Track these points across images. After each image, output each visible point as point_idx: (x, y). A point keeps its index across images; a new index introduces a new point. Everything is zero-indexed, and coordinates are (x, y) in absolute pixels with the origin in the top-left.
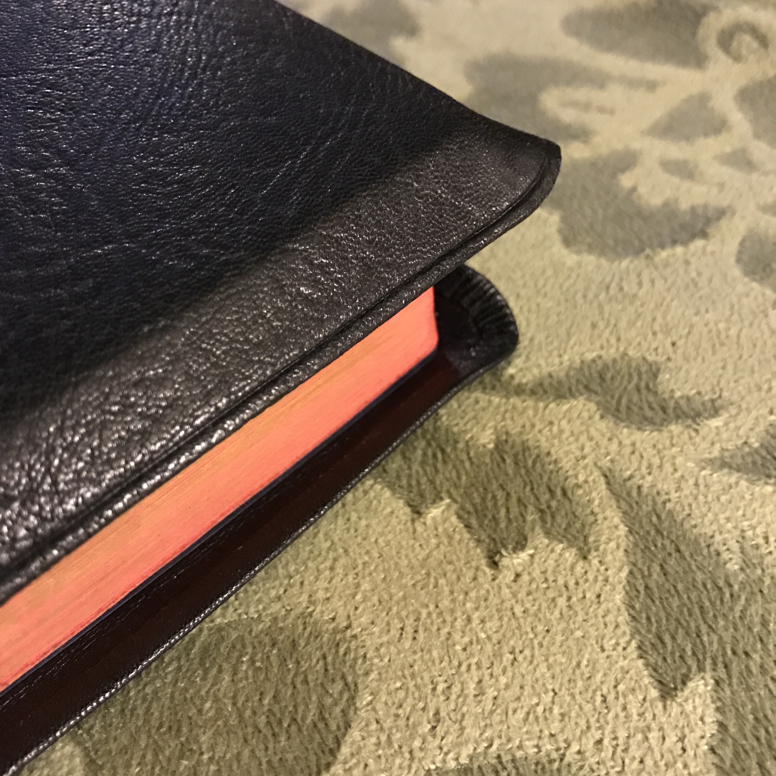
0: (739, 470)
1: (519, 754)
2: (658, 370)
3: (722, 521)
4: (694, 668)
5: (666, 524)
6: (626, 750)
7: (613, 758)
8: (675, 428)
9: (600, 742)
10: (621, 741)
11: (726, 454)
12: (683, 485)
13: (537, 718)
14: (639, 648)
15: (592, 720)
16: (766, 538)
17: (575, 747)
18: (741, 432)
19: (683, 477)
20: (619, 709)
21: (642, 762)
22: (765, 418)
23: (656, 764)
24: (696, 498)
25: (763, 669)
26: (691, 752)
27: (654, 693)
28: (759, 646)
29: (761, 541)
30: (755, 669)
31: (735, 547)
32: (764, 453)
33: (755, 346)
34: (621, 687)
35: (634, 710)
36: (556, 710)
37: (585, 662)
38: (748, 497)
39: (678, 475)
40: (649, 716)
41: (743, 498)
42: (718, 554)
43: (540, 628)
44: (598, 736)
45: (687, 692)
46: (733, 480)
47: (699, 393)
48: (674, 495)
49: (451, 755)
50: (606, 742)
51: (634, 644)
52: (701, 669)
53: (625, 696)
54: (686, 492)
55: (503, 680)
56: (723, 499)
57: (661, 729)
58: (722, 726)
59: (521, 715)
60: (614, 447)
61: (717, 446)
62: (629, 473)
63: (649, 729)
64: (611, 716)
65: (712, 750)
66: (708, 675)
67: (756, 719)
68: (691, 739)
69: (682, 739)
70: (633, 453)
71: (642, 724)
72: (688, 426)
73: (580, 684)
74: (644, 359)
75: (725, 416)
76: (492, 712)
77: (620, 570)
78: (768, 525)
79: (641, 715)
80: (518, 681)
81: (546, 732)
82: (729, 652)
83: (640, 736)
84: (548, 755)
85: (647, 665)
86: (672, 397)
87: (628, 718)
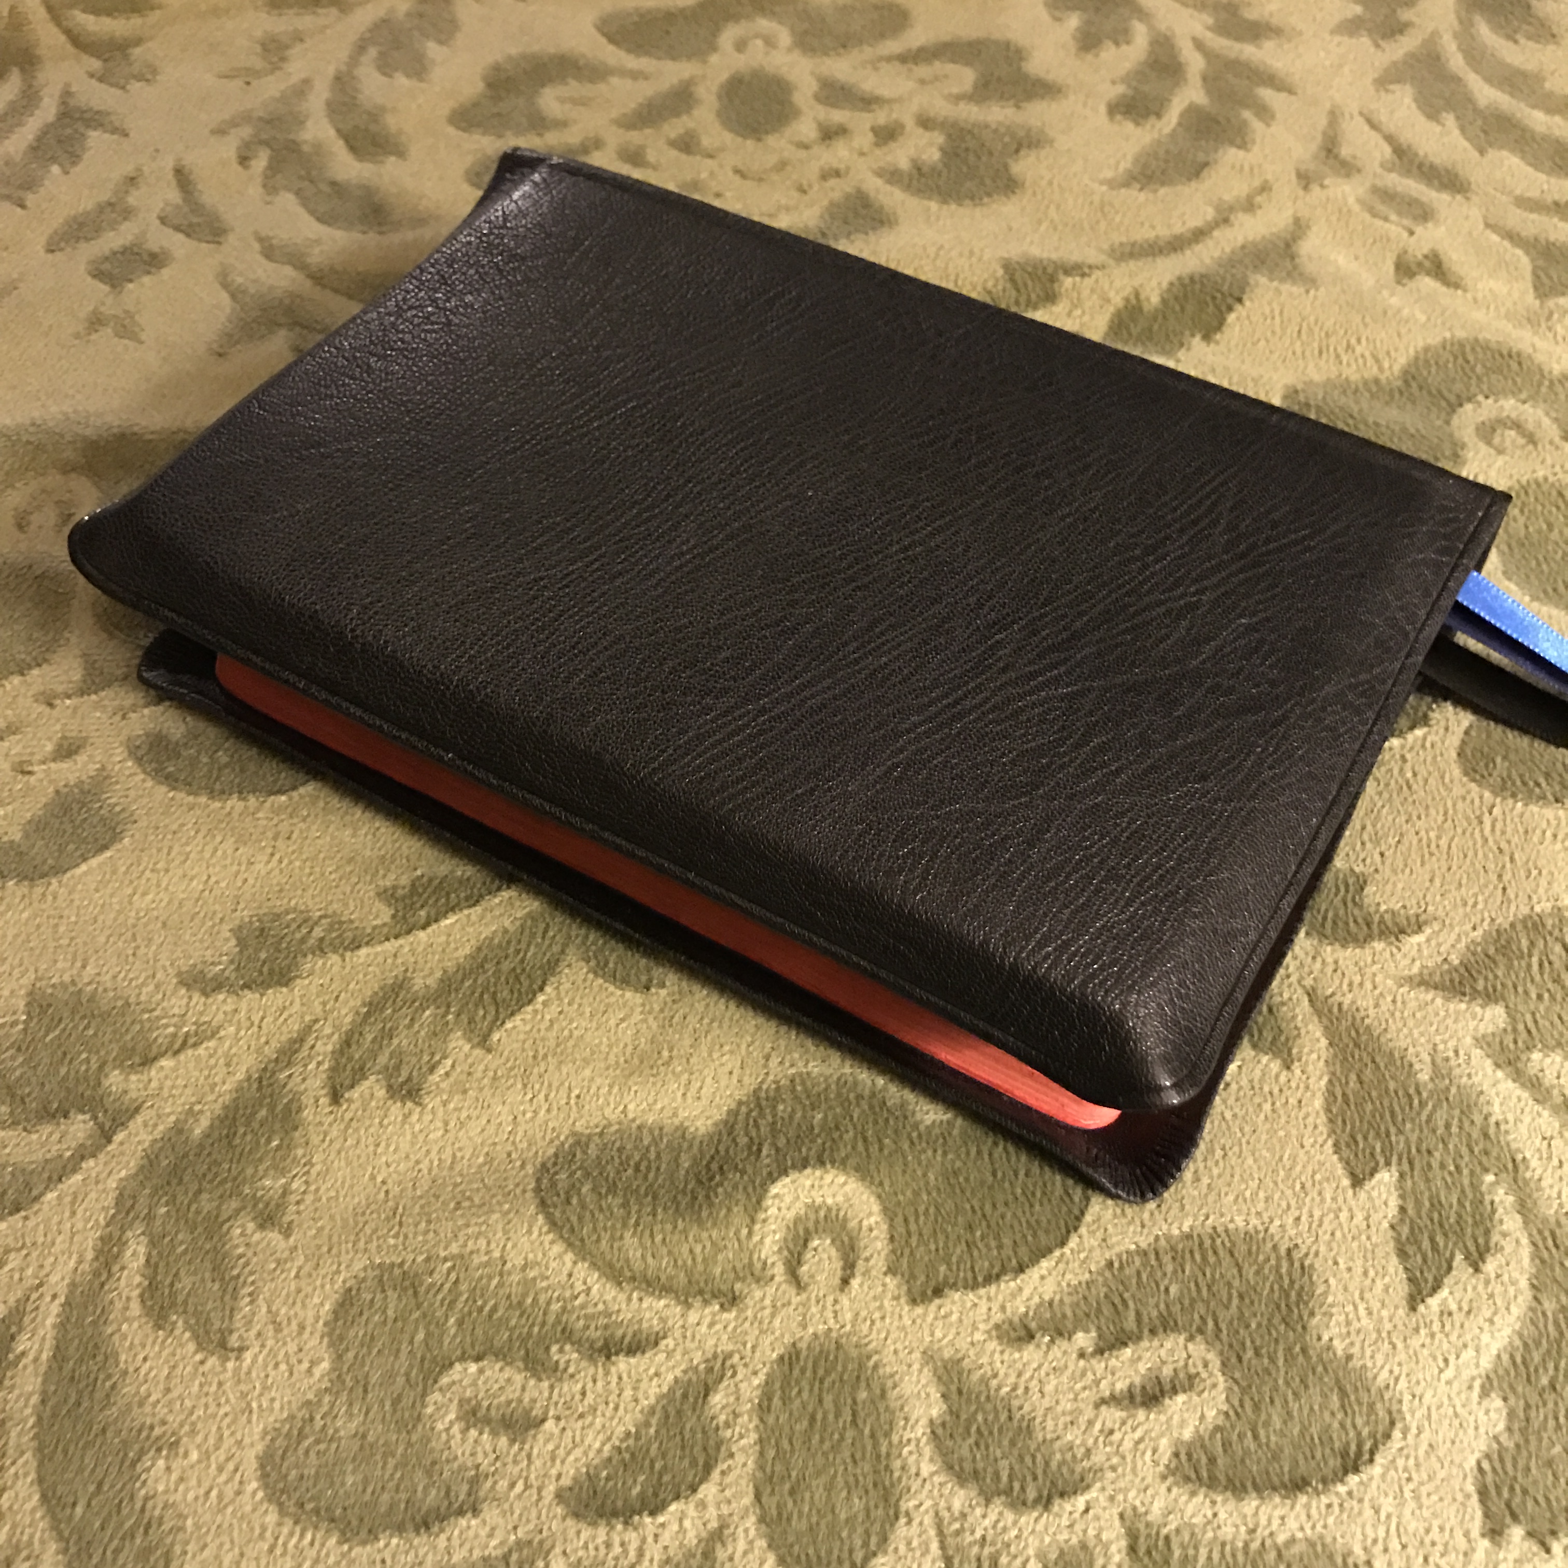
0: (1436, 988)
1: (1231, 1226)
2: (1365, 882)
3: (1416, 1035)
4: (1382, 1161)
5: (1364, 1038)
6: (1320, 1225)
7: (1309, 1230)
8: (1378, 945)
9: (1298, 1219)
10: (1316, 1218)
11: (1425, 971)
12: (1381, 1002)
13: (1245, 1200)
14: (1335, 1145)
15: (1293, 1203)
16: (1456, 1052)
17: (1277, 1222)
18: (1442, 949)
19: (1381, 994)
20: (1315, 1195)
21: (1333, 1234)
22: (1467, 935)
23: (1344, 1236)
24: (1393, 1015)
25: (1443, 1166)
26: (1374, 1229)
27: (1346, 1182)
28: (1441, 1146)
29: (1451, 1054)
30: (1435, 1164)
31: (1427, 1059)
32: (1462, 970)
33: (1465, 856)
34: (1318, 1177)
35: (1328, 1196)
36: (1262, 1194)
37: (1286, 1156)
38: (1442, 1013)
39: (1377, 992)
40: (1340, 1199)
41: (1437, 1014)
42: (1411, 1065)
43: (1247, 1129)
44: (1297, 1214)
45: (1374, 1181)
46: (1429, 996)
47: (1404, 907)
48: (1372, 1012)
49: (1175, 1225)
50: (1303, 1219)
51: (1330, 1142)
52: (1388, 1164)
53: (1320, 1183)
54: (1384, 1008)
55: (1215, 1171)
56: (1418, 1015)
57: (1350, 1210)
58: (1402, 1210)
59: (1231, 1198)
60: (1318, 965)
61: (1418, 964)
62: (1330, 991)
63: (1340, 1210)
64: (1308, 1200)
65: (1392, 1227)
66: (1394, 1168)
67: (1432, 1205)
68: (1375, 1218)
69: (1367, 1218)
70: (1335, 971)
71: (1334, 1206)
72: (1391, 943)
73: (1282, 1173)
74: (1352, 870)
75: (1428, 931)
76: (1206, 1195)
77: (1320, 1078)
78: (1459, 1040)
79: (1334, 1199)
80: (1228, 1171)
81: (1253, 1210)
82: (1414, 1150)
83: (1332, 1216)
84: (1255, 1228)
85: (1341, 1159)
86: (1377, 911)
87: (1323, 1201)
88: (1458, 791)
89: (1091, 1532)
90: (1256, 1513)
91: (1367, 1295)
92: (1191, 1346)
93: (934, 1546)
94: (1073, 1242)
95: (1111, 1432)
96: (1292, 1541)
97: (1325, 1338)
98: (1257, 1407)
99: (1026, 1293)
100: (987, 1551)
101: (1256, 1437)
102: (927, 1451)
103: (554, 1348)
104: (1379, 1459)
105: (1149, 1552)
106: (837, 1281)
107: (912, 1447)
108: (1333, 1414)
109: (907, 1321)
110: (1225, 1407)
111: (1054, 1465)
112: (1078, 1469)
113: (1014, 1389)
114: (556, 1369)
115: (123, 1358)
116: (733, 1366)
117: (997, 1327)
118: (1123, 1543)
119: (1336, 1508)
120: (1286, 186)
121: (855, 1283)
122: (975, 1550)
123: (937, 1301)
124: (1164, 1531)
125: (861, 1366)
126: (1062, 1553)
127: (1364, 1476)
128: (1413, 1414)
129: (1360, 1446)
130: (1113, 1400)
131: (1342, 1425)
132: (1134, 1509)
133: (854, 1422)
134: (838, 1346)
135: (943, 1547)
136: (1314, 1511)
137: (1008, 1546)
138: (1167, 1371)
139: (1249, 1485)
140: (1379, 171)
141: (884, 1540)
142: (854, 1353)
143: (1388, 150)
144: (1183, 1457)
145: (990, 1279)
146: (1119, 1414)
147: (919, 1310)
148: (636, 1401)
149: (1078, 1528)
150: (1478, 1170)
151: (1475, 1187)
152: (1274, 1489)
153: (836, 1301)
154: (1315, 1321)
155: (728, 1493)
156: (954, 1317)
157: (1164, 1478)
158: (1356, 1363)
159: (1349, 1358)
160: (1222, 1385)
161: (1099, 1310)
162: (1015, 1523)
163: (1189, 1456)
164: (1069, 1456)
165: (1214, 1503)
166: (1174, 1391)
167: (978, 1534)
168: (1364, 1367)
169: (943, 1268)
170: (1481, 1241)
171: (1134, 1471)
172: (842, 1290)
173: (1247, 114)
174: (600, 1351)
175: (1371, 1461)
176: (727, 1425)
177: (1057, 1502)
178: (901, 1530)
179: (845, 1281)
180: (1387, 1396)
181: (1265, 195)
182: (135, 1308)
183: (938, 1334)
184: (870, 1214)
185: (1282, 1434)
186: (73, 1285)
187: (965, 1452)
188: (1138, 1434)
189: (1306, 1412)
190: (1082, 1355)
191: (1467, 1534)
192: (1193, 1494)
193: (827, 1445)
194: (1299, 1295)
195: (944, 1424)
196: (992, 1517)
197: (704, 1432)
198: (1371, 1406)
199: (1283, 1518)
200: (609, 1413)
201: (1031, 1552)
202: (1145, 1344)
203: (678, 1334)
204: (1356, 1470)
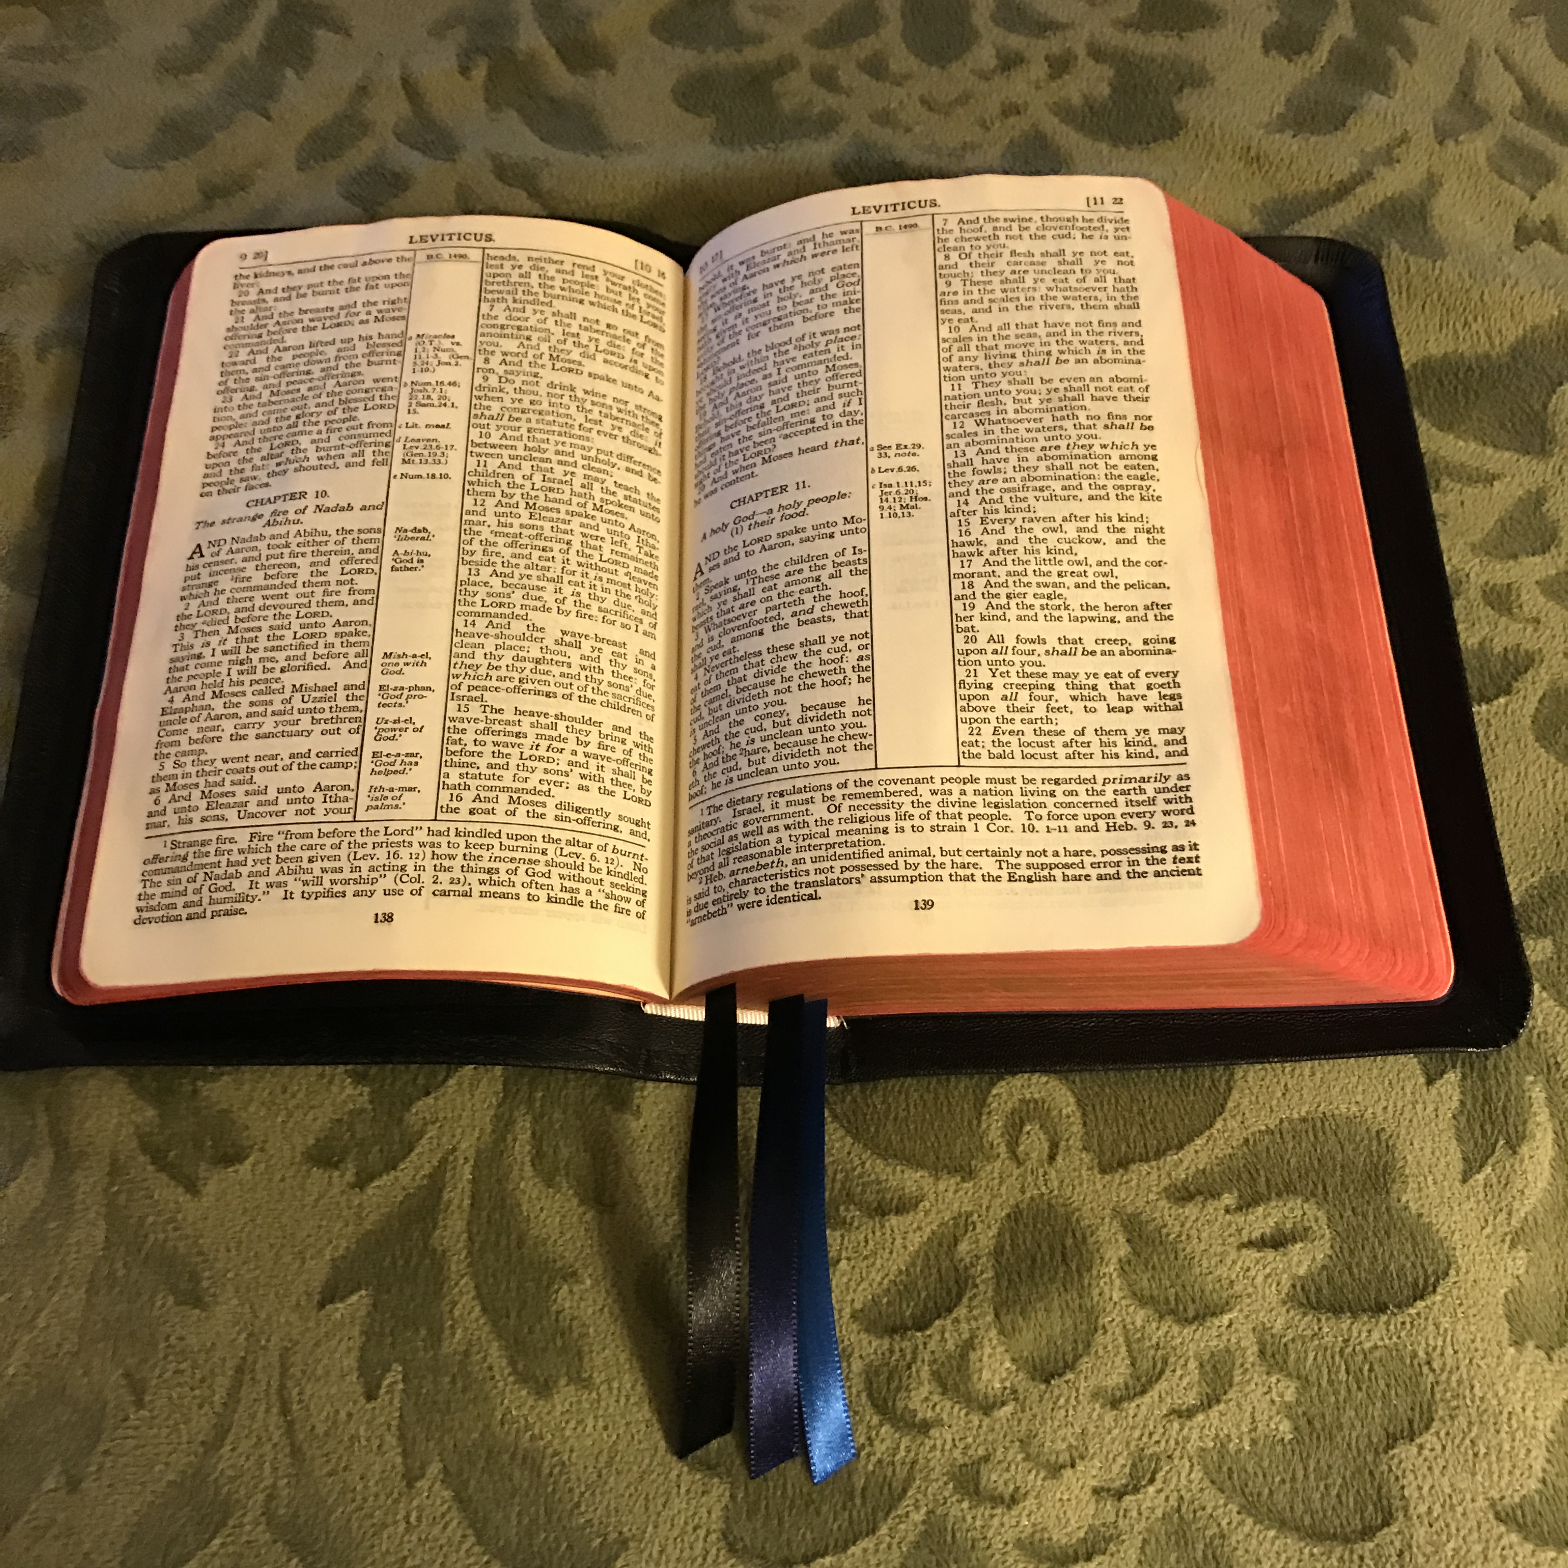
1: (1336, 1112)
4: (1450, 1066)
6: (1402, 1114)
7: (1394, 1117)
9: (1385, 1108)
10: (1399, 1108)
15: (1382, 1095)
17: (1370, 1111)
21: (1411, 1121)
23: (1419, 1123)
25: (1496, 1067)
26: (1441, 1118)
27: (1422, 1080)
30: (1490, 1067)
35: (1408, 1091)
40: (1417, 1094)
45: (1443, 1080)
50: (1389, 1108)
52: (1454, 1067)
57: (1424, 1102)
58: (1462, 1103)
59: (1338, 1089)
63: (1417, 1102)
64: (1394, 1093)
65: (1454, 1117)
66: (1458, 1070)
67: (1485, 1099)
68: (1442, 1109)
69: (1436, 1110)
71: (1412, 1099)
79: (1413, 1093)
81: (1353, 1100)
83: (1410, 1106)
84: (1354, 1114)
87: (1405, 1094)
88: (1531, 756)
89: (1233, 1340)
90: (1350, 1329)
91: (1434, 1170)
92: (1306, 1206)
93: (1123, 1349)
94: (1219, 1124)
95: (1248, 1269)
96: (1376, 1347)
97: (1404, 1200)
98: (1352, 1252)
99: (1185, 1164)
100: (1160, 1353)
101: (1351, 1274)
102: (1117, 1282)
103: (842, 1208)
104: (1439, 1290)
105: (1273, 1355)
106: (1045, 1156)
107: (1107, 1279)
108: (1407, 1257)
109: (1099, 1186)
110: (1329, 1252)
111: (1207, 1293)
112: (1225, 1295)
113: (1179, 1236)
114: (844, 1223)
115: (524, 1208)
116: (973, 1223)
117: (1166, 1189)
118: (1255, 1348)
119: (1408, 1326)
120: (1424, 136)
121: (1059, 1158)
122: (1152, 1352)
123: (1121, 1171)
124: (1284, 1340)
125: (1068, 1220)
126: (1212, 1353)
127: (1429, 1302)
128: (1463, 1257)
129: (1426, 1280)
130: (1250, 1244)
131: (1414, 1265)
132: (1263, 1324)
133: (1064, 1259)
134: (1050, 1205)
135: (1129, 1351)
136: (1392, 1327)
137: (1175, 1349)
138: (1289, 1225)
139: (1345, 1307)
140: (1509, 119)
141: (1088, 1345)
142: (1062, 1210)
143: (1519, 94)
144: (1299, 1288)
145: (1160, 1154)
146: (1254, 1254)
147: (1108, 1177)
148: (905, 1247)
149: (1224, 1338)
150: (1522, 1072)
151: (1519, 1085)
152: (1364, 1311)
153: (1045, 1173)
154: (1396, 1187)
155: (975, 1312)
156: (1133, 1183)
157: (1285, 1303)
158: (1426, 1220)
159: (1420, 1215)
160: (1328, 1236)
161: (1239, 1177)
162: (1180, 1333)
163: (1303, 1288)
164: (1217, 1286)
165: (1319, 1320)
166: (1294, 1241)
167: (1154, 1341)
168: (1430, 1223)
169: (1123, 1148)
170: (1520, 1128)
171: (1264, 1298)
172: (1050, 1164)
173: (1392, 51)
174: (876, 1210)
175: (1434, 1291)
176: (972, 1265)
177: (1208, 1319)
178: (1099, 1338)
179: (1052, 1158)
180: (1446, 1244)
181: (1404, 146)
182: (528, 1170)
183: (1123, 1196)
184: (1068, 1105)
185: (1369, 1272)
186: (479, 1152)
187: (1145, 1283)
188: (1268, 1270)
189: (1387, 1255)
190: (1227, 1211)
191: (1499, 1343)
192: (1305, 1314)
193: (1046, 1278)
194: (1385, 1170)
195: (1129, 1262)
196: (1164, 1328)
197: (956, 1270)
198: (1435, 1251)
199: (1369, 1331)
200: (886, 1255)
201: (1191, 1353)
202: (1273, 1204)
203: (932, 1197)
204: (1422, 1298)
